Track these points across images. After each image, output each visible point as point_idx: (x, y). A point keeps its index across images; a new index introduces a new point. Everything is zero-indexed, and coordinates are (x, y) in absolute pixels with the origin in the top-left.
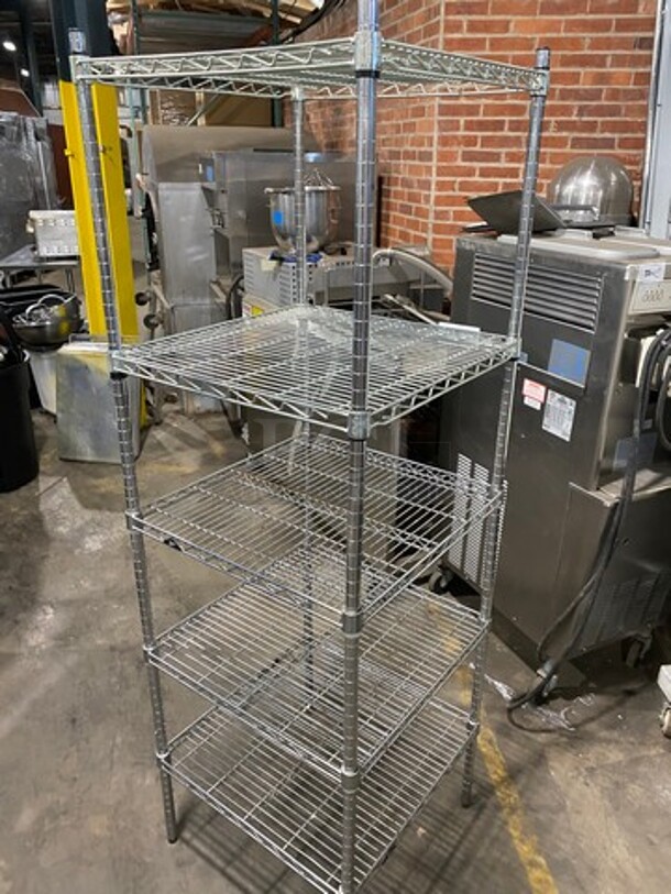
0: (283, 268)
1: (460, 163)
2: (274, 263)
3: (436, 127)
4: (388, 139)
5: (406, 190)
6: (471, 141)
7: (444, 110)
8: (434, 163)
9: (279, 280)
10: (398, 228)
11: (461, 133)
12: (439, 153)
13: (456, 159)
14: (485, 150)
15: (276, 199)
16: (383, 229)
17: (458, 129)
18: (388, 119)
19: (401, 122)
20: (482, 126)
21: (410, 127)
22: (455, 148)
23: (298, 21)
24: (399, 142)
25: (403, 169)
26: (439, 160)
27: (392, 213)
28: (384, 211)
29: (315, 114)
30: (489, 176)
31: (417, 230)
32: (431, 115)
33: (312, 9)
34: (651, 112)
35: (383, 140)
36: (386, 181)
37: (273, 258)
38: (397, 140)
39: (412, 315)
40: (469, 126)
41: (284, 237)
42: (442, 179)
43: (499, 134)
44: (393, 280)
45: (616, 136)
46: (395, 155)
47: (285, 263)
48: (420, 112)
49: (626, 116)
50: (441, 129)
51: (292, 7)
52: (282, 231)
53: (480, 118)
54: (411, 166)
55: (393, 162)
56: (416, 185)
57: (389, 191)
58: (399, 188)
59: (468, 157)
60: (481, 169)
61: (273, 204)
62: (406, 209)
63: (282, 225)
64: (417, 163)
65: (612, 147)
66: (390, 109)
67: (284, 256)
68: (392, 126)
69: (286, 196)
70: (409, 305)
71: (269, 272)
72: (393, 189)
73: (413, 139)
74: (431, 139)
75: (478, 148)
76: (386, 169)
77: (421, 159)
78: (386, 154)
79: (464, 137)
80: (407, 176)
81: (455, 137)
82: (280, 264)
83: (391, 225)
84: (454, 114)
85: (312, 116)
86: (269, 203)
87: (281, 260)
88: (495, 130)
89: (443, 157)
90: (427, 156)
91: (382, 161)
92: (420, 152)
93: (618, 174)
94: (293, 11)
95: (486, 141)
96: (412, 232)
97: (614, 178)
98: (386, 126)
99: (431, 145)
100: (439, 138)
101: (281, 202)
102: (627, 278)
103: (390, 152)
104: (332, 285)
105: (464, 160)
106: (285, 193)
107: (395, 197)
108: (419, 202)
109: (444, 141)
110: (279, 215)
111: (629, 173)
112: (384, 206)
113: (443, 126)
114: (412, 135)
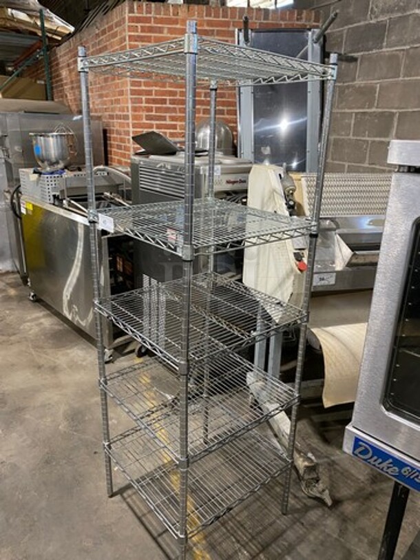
0: (41, 178)
1: (144, 121)
2: (36, 175)
3: (130, 101)
4: (108, 108)
5: (118, 136)
6: (150, 110)
7: (133, 93)
8: (130, 121)
9: (40, 185)
10: (117, 158)
11: (144, 105)
12: (133, 116)
13: (142, 119)
14: (158, 114)
15: (36, 139)
16: (109, 159)
17: (142, 103)
18: (107, 97)
19: (113, 99)
20: (155, 101)
21: (118, 101)
22: (141, 113)
23: (60, 38)
24: (113, 110)
25: (116, 125)
26: (133, 119)
27: (113, 150)
28: (109, 149)
29: (70, 94)
30: (161, 128)
31: (125, 158)
32: (127, 95)
33: (68, 32)
34: (237, 96)
35: (106, 109)
36: (108, 132)
37: (35, 172)
38: (112, 109)
39: (120, 203)
40: (148, 101)
41: (43, 162)
42: (135, 130)
43: (164, 106)
44: (107, 184)
45: (225, 108)
46: (111, 117)
47: (42, 176)
48: (121, 93)
49: (228, 98)
50: (133, 103)
51: (56, 31)
52: (41, 158)
53: (153, 97)
54: (120, 123)
55: (111, 121)
56: (123, 133)
57: (110, 137)
58: (115, 135)
59: (149, 118)
60: (156, 124)
61: (34, 142)
62: (119, 147)
63: (40, 153)
64: (122, 121)
65: (223, 114)
66: (107, 91)
67: (43, 171)
68: (109, 100)
69: (42, 138)
70: (119, 198)
71: (34, 181)
72: (112, 136)
73: (120, 108)
74: (127, 108)
75: (153, 113)
76: (108, 125)
77: (124, 119)
78: (108, 117)
79: (145, 107)
80: (118, 128)
81: (141, 107)
82: (40, 176)
83: (113, 157)
84: (139, 95)
85: (68, 95)
86: (32, 142)
87: (40, 173)
88: (162, 104)
89: (135, 118)
90: (126, 117)
91: (104, 120)
92: (123, 115)
93: (224, 128)
94: (56, 33)
95: (158, 110)
96: (123, 160)
97: (223, 130)
98: (106, 101)
99: (128, 111)
100: (132, 107)
101: (39, 142)
102: (201, 173)
103: (109, 115)
104: (69, 186)
105: (147, 119)
106: (41, 136)
107: (114, 140)
108: (125, 143)
109: (135, 109)
110: (38, 148)
111: (230, 127)
112: (109, 146)
113: (133, 101)
114: (119, 106)
